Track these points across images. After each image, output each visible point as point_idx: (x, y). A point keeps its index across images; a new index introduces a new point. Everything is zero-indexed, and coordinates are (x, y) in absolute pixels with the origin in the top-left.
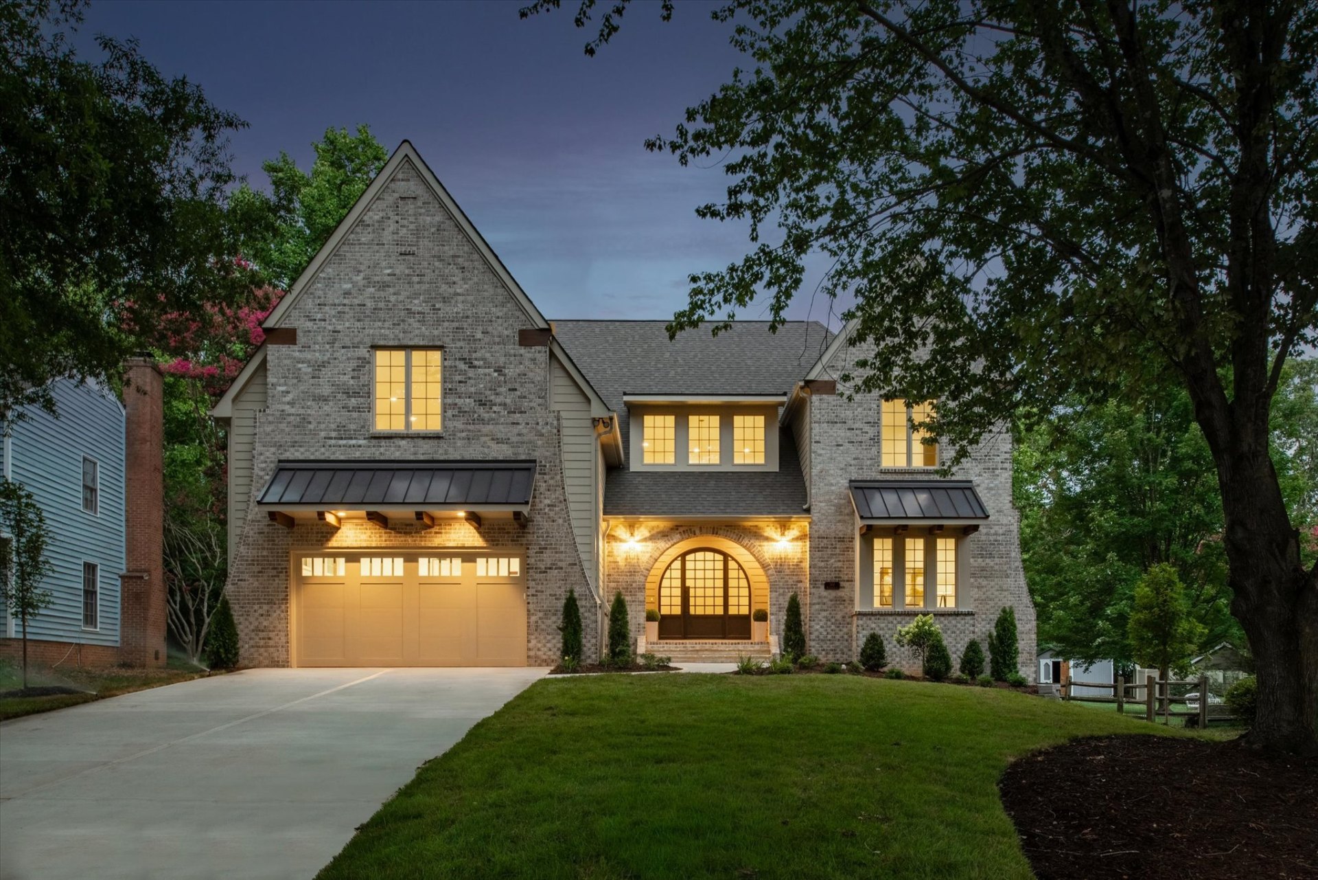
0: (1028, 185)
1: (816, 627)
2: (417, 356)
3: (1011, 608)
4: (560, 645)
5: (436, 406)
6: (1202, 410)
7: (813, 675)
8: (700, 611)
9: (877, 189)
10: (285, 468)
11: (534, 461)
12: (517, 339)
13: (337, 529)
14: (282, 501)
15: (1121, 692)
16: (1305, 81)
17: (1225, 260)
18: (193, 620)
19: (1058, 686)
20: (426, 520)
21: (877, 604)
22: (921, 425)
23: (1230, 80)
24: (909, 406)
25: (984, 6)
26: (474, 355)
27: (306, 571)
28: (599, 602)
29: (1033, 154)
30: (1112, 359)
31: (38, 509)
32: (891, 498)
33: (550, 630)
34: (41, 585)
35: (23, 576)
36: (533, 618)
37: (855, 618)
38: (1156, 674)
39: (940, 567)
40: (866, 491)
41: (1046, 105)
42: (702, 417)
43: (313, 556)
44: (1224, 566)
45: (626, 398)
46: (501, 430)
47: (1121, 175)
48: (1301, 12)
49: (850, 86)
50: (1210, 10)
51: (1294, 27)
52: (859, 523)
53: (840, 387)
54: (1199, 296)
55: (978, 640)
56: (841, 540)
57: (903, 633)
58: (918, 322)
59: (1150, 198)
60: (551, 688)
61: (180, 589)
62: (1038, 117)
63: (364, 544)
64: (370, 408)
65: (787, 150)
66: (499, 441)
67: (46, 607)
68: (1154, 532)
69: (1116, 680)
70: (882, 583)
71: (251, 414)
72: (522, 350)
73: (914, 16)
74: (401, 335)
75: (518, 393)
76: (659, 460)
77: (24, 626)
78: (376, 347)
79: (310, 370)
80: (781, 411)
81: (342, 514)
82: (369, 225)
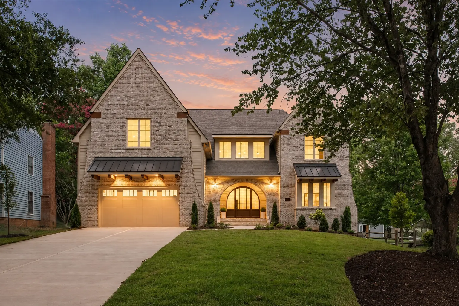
0: (355, 63)
1: (282, 214)
2: (142, 122)
3: (349, 207)
4: (191, 220)
5: (148, 139)
6: (414, 140)
7: (281, 230)
8: (241, 208)
9: (304, 64)
10: (97, 160)
11: (182, 157)
12: (176, 116)
13: (115, 180)
14: (96, 171)
15: (386, 235)
16: (450, 28)
17: (423, 89)
18: (65, 211)
19: (365, 234)
20: (145, 177)
21: (303, 205)
22: (318, 145)
23: (424, 27)
24: (314, 138)
25: (340, 2)
26: (162, 121)
27: (104, 195)
28: (204, 205)
29: (356, 53)
30: (383, 122)
31: (13, 173)
32: (308, 170)
33: (187, 215)
34: (14, 199)
35: (8, 196)
36: (182, 211)
37: (296, 210)
38: (398, 229)
39: (325, 193)
40: (299, 167)
41: (361, 36)
42: (241, 142)
43: (106, 190)
44: (422, 193)
45: (213, 136)
46: (170, 147)
47: (387, 60)
48: (449, 4)
49: (294, 29)
50: (417, 3)
51: (446, 9)
52: (297, 178)
53: (290, 132)
54: (413, 101)
55: (337, 218)
56: (291, 184)
57: (312, 215)
58: (317, 110)
59: (397, 68)
60: (188, 234)
61: (61, 201)
62: (358, 40)
63: (124, 186)
64: (126, 139)
65: (273, 51)
66: (169, 150)
67: (16, 207)
68: (398, 181)
69: (385, 232)
70: (305, 198)
71: (85, 141)
72: (178, 120)
73: (316, 6)
74: (137, 115)
75: (177, 134)
76: (225, 157)
77: (8, 213)
78: (128, 119)
79: (106, 126)
80: (270, 140)
81: (116, 175)
82: (126, 77)
